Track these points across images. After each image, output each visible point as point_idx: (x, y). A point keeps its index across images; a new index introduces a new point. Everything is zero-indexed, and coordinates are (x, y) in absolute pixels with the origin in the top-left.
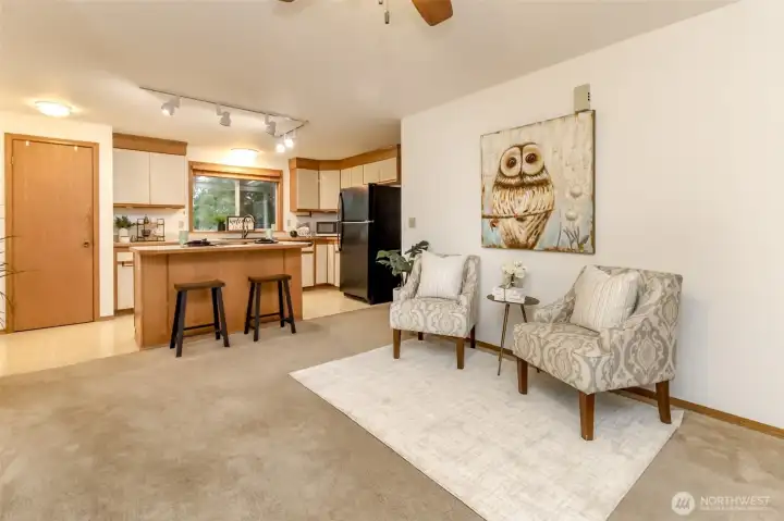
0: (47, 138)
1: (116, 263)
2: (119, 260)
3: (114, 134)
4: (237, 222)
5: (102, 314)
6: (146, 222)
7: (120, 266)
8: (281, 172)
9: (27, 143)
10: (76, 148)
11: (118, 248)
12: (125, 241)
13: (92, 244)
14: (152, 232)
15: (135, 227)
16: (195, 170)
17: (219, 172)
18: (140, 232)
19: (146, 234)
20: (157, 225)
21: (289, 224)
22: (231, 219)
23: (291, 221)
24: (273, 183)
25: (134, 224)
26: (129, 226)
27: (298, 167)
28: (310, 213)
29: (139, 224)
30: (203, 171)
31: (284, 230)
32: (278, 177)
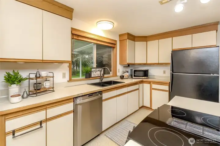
4: (96, 72)
6: (38, 76)
8: (116, 41)
14: (43, 85)
16: (74, 34)
19: (38, 88)
21: (119, 72)
22: (93, 70)
23: (120, 70)
24: (111, 47)
25: (26, 79)
26: (20, 81)
27: (128, 39)
28: (129, 65)
29: (30, 79)
30: (78, 36)
31: (117, 75)
32: (115, 44)
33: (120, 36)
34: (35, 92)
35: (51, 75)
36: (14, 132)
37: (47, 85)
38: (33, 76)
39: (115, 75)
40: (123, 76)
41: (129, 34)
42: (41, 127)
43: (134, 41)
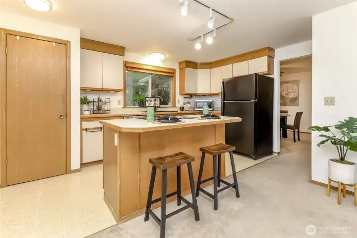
0: (34, 35)
1: (82, 130)
2: (83, 128)
3: (81, 38)
4: (151, 101)
5: (73, 168)
6: (99, 100)
7: (84, 132)
8: (174, 70)
9: (18, 37)
10: (54, 44)
11: (83, 119)
12: (87, 113)
13: (65, 116)
14: (102, 107)
15: (92, 104)
16: (128, 66)
17: (141, 69)
18: (95, 107)
19: (99, 109)
20: (105, 103)
21: (179, 102)
22: (147, 99)
23: (180, 101)
24: (170, 76)
25: (91, 102)
26: (88, 103)
27: (187, 66)
28: (191, 96)
29: (94, 102)
30: (132, 68)
31: (176, 106)
32: (173, 73)
33: (180, 63)
34: (97, 112)
35: (108, 100)
36: (86, 130)
37: (105, 107)
38: (96, 100)
39: (174, 105)
40: (183, 108)
41: (187, 62)
42: (101, 130)
43: (196, 68)
